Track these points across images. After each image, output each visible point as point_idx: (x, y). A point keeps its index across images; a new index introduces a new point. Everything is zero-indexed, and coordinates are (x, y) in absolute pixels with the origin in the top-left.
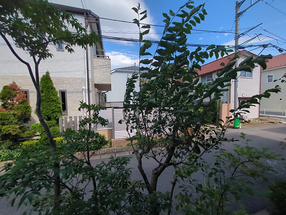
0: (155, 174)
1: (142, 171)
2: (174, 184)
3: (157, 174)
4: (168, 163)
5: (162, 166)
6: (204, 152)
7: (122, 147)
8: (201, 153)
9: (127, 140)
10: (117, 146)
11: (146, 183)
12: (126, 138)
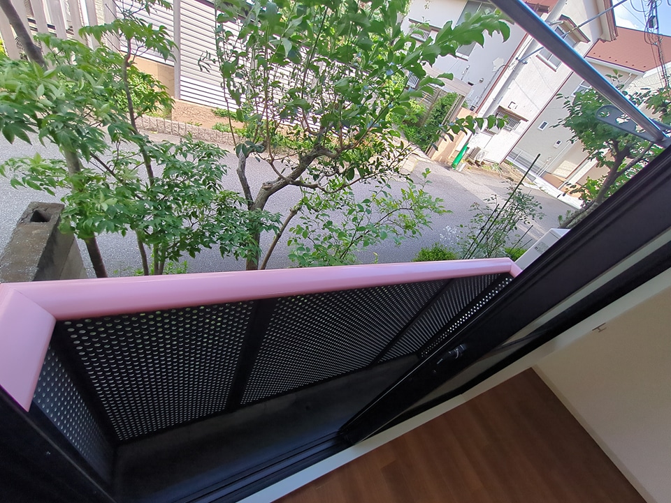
0: (266, 189)
1: (244, 181)
2: (294, 213)
3: (269, 191)
4: (294, 180)
5: (281, 181)
6: (358, 180)
7: (200, 127)
8: (354, 180)
9: (216, 114)
10: (188, 120)
11: (247, 199)
12: (215, 110)
